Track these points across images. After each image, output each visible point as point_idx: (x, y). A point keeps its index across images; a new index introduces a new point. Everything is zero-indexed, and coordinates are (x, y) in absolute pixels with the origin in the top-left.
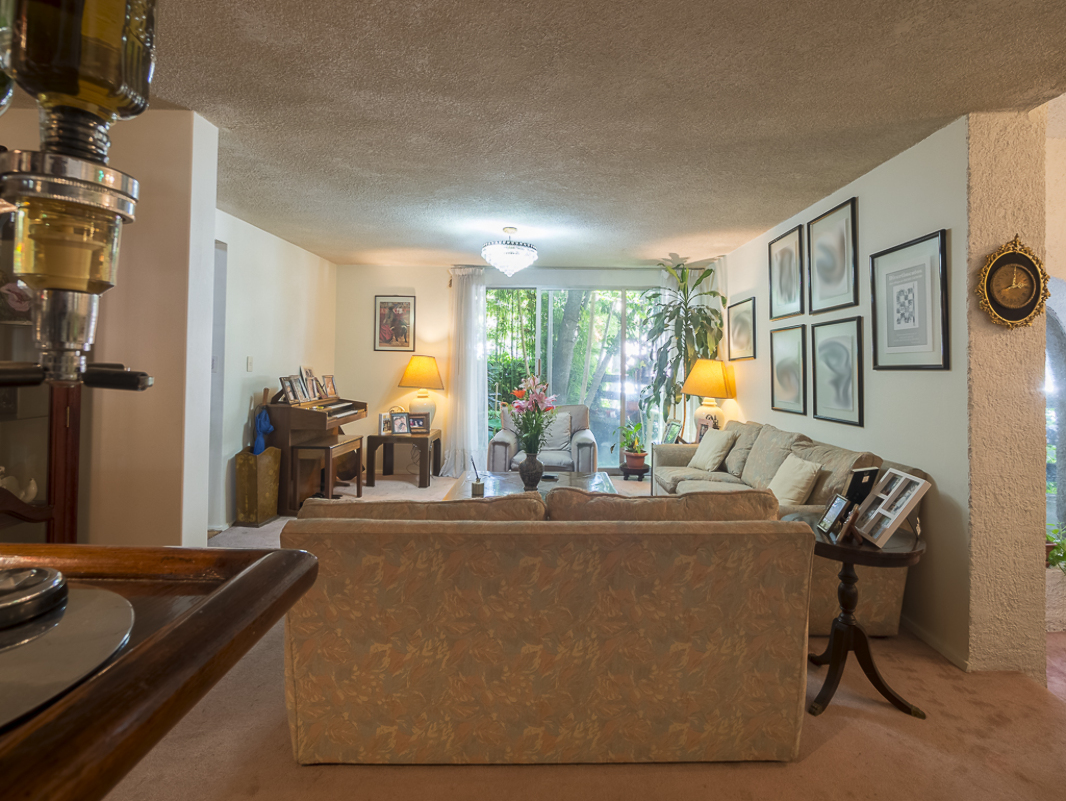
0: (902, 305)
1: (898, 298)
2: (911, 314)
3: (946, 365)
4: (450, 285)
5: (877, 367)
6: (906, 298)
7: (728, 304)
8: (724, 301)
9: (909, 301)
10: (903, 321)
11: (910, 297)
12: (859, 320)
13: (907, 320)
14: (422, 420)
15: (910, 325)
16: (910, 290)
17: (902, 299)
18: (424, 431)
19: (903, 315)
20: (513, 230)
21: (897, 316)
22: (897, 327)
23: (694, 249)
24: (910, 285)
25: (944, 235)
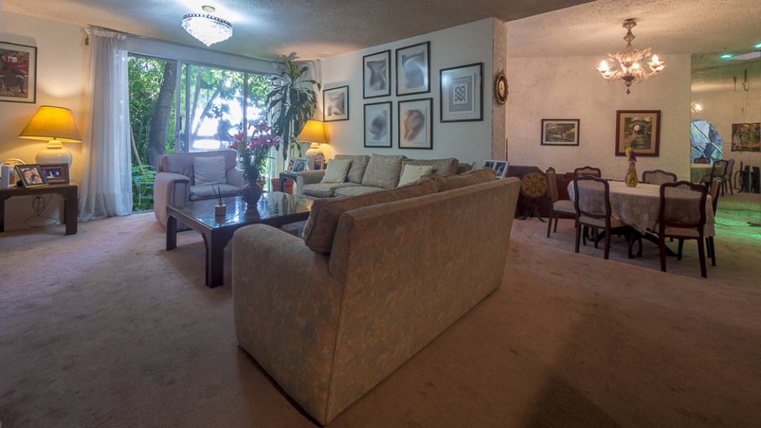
0: (459, 93)
1: (456, 90)
2: (464, 97)
3: (481, 119)
4: (87, 43)
5: (442, 121)
6: (461, 90)
7: (322, 89)
8: (319, 86)
9: (462, 92)
10: (458, 101)
11: (463, 90)
12: (431, 100)
13: (461, 100)
14: (59, 170)
15: (463, 102)
16: (463, 87)
17: (458, 90)
18: (63, 181)
19: (458, 98)
20: (212, 10)
21: (454, 98)
22: (454, 103)
23: (304, 53)
24: (463, 85)
25: (481, 65)
